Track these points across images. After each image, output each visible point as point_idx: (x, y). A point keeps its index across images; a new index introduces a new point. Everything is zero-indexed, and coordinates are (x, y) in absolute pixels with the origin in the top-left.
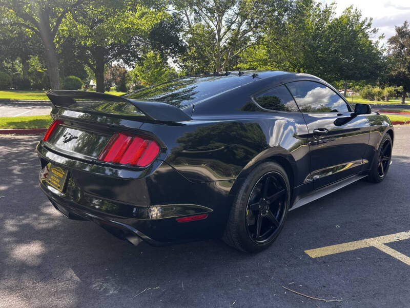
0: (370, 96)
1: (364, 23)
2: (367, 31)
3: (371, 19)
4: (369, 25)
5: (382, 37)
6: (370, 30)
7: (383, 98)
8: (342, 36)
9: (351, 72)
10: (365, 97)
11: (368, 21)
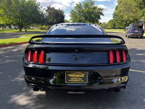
0: (42, 29)
1: (37, 4)
2: (39, 7)
3: (40, 3)
4: (39, 5)
5: (44, 9)
6: (40, 6)
7: (46, 29)
8: (32, 7)
9: (37, 21)
10: (41, 29)
11: (39, 3)
